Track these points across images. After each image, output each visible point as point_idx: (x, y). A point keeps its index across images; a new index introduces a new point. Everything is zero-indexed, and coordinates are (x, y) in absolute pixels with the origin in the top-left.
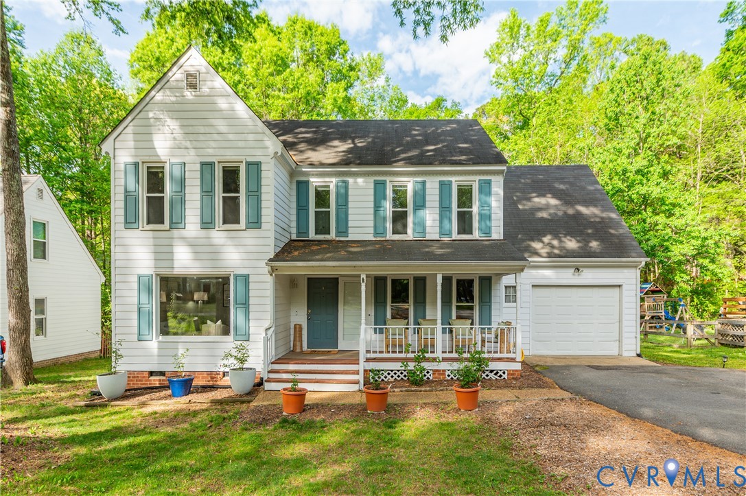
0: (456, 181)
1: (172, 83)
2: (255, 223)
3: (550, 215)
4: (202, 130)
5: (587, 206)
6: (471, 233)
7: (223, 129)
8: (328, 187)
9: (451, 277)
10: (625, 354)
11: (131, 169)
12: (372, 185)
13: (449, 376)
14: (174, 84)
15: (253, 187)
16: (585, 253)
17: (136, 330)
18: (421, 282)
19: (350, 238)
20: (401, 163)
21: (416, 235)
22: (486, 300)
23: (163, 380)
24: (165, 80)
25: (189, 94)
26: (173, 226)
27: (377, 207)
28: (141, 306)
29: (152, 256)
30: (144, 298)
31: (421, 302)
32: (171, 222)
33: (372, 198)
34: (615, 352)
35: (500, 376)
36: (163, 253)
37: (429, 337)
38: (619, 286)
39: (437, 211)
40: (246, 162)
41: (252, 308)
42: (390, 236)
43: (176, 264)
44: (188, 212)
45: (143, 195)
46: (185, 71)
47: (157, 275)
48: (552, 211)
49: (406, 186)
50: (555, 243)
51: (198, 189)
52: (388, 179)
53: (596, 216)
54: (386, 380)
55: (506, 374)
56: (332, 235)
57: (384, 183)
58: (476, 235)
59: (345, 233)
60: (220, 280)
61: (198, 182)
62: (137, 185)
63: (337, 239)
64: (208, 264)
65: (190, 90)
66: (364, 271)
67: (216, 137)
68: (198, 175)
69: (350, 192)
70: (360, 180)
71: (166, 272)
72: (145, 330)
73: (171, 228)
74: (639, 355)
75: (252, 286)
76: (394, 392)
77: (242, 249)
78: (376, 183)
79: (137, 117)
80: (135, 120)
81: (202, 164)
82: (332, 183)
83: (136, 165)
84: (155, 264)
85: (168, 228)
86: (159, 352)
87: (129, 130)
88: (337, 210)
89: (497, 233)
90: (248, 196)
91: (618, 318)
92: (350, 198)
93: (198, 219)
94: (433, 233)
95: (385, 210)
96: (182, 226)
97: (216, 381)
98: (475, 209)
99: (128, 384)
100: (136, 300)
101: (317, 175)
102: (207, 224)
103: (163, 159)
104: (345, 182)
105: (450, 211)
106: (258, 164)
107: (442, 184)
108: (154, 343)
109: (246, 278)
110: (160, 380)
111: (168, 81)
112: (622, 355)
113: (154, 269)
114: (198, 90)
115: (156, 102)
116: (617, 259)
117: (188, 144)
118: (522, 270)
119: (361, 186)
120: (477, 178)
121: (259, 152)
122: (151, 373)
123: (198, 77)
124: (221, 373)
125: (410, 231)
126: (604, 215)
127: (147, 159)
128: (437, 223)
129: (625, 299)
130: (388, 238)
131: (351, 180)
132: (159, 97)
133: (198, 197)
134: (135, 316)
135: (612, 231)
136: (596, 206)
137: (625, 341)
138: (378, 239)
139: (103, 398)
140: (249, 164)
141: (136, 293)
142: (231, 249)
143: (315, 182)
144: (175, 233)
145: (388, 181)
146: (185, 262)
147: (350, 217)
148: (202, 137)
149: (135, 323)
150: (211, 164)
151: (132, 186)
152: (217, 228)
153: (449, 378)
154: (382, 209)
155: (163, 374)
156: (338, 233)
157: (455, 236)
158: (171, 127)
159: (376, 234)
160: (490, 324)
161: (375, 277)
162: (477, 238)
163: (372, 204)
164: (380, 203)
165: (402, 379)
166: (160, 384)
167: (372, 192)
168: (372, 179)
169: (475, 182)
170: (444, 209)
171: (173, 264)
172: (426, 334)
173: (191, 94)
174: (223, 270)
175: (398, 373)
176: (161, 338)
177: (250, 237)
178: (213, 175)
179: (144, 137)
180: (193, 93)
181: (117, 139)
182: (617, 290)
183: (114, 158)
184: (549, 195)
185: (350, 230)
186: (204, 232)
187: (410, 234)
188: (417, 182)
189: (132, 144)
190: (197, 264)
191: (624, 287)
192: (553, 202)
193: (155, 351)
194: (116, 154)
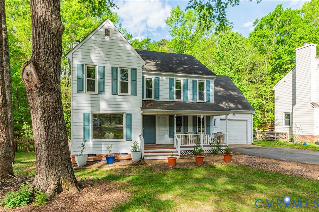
0: (198, 80)
1: (99, 33)
2: (134, 93)
3: (222, 94)
4: (112, 53)
5: (233, 92)
6: (203, 100)
7: (121, 54)
8: (151, 79)
9: (197, 116)
10: (249, 144)
11: (80, 67)
12: (168, 80)
13: (205, 152)
14: (100, 33)
15: (134, 79)
16: (237, 109)
17: (83, 137)
18: (186, 117)
19: (160, 100)
20: (180, 72)
21: (185, 100)
22: (208, 125)
23: (95, 158)
24: (96, 31)
25: (107, 39)
26: (100, 92)
27: (170, 89)
28: (85, 126)
29: (90, 105)
30: (87, 124)
31: (186, 125)
32: (99, 91)
33: (168, 85)
34: (245, 143)
35: (221, 152)
36: (95, 104)
37: (192, 138)
38: (246, 120)
39: (192, 91)
40: (131, 68)
41: (133, 127)
42: (175, 100)
43: (101, 109)
44: (106, 87)
45: (86, 79)
46: (105, 28)
47: (92, 113)
48: (222, 93)
49: (181, 81)
50: (227, 104)
51: (111, 78)
52: (175, 78)
53: (236, 95)
54: (183, 154)
55: (223, 151)
56: (153, 98)
57: (173, 79)
58: (205, 101)
59: (158, 98)
60: (119, 116)
61: (111, 75)
62: (83, 74)
63: (155, 100)
64: (115, 109)
65: (107, 36)
66: (176, 113)
67: (118, 57)
68: (111, 72)
69: (160, 82)
70: (164, 78)
71: (95, 112)
72: (87, 137)
73: (99, 93)
74: (253, 144)
75: (133, 118)
76: (193, 158)
77: (129, 103)
78: (170, 79)
79: (83, 45)
80: (82, 46)
81: (113, 68)
82: (153, 78)
83: (83, 65)
84: (91, 108)
85: (97, 93)
86: (93, 146)
87: (79, 50)
88: (155, 88)
89: (212, 101)
90: (132, 82)
91: (246, 131)
92: (160, 84)
93: (111, 90)
94: (190, 100)
95: (173, 90)
96: (103, 93)
97: (118, 157)
98: (205, 91)
99: (87, 160)
100: (83, 124)
101: (147, 74)
102: (114, 93)
103: (95, 64)
104: (158, 78)
105: (196, 92)
106: (136, 69)
107: (193, 81)
108: (90, 143)
109: (130, 115)
110: (93, 158)
111: (97, 31)
112: (247, 144)
113: (91, 111)
114: (110, 37)
115: (92, 39)
116: (247, 111)
117: (106, 59)
118: (228, 114)
119: (164, 80)
120: (205, 80)
121: (136, 65)
122: (89, 155)
123: (110, 31)
124: (120, 154)
125: (182, 98)
126: (239, 95)
127: (87, 63)
128: (192, 96)
129: (248, 125)
130: (174, 101)
131: (160, 77)
132: (93, 38)
133: (111, 81)
134: (82, 131)
135: (243, 101)
136: (235, 92)
137: (248, 139)
138: (171, 101)
139: (78, 166)
140: (132, 69)
141: (83, 121)
142: (124, 103)
143: (146, 76)
144: (101, 96)
145: (174, 79)
146: (104, 108)
147: (160, 92)
148: (112, 56)
149: (82, 134)
150: (117, 68)
151: (81, 74)
152: (119, 95)
153: (205, 153)
154: (172, 89)
155: (95, 155)
156: (156, 98)
157: (198, 101)
158: (99, 51)
159: (170, 99)
160: (210, 133)
161: (169, 116)
162: (206, 102)
163: (168, 87)
164: (172, 87)
165: (189, 154)
166: (93, 160)
167: (168, 82)
168: (168, 77)
169: (204, 81)
170: (194, 91)
171: (99, 109)
172: (191, 137)
173: (108, 38)
174: (121, 111)
175: (188, 152)
176: (93, 140)
177: (132, 98)
178: (117, 73)
179: (87, 54)
180: (109, 38)
181: (73, 54)
182: (246, 121)
183: (72, 62)
184: (219, 87)
185: (160, 97)
186: (113, 96)
187: (182, 99)
188: (185, 80)
189: (81, 57)
190: (110, 109)
191: (248, 120)
192: (222, 89)
193: (91, 146)
194: (73, 60)
